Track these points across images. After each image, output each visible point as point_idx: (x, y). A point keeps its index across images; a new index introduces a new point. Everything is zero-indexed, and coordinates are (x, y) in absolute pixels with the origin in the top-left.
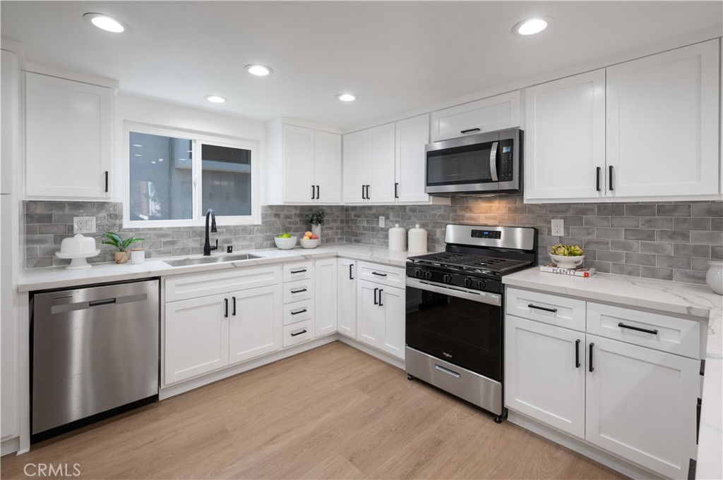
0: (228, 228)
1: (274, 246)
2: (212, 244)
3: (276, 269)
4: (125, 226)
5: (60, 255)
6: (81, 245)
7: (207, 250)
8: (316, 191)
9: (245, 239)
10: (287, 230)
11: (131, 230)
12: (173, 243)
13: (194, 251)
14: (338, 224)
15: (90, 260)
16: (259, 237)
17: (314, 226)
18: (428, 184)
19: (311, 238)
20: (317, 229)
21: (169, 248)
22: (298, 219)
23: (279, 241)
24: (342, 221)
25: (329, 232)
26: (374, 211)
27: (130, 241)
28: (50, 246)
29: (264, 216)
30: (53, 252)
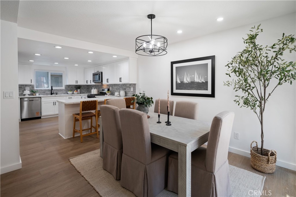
0: (57, 90)
1: (68, 94)
2: (53, 93)
3: (65, 97)
4: (35, 89)
5: (24, 94)
6: (27, 92)
7: (52, 94)
8: (77, 82)
9: (61, 92)
10: (71, 90)
11: (36, 90)
12: (44, 92)
13: (49, 94)
14: (86, 89)
15: (29, 95)
16: (64, 92)
17: (78, 89)
18: (93, 81)
19: (76, 92)
20: (79, 90)
21: (44, 93)
22: (74, 88)
23: (69, 92)
24: (87, 88)
25: (83, 91)
26: (92, 86)
27: (36, 92)
28: (22, 92)
29: (65, 87)
30: (22, 93)
